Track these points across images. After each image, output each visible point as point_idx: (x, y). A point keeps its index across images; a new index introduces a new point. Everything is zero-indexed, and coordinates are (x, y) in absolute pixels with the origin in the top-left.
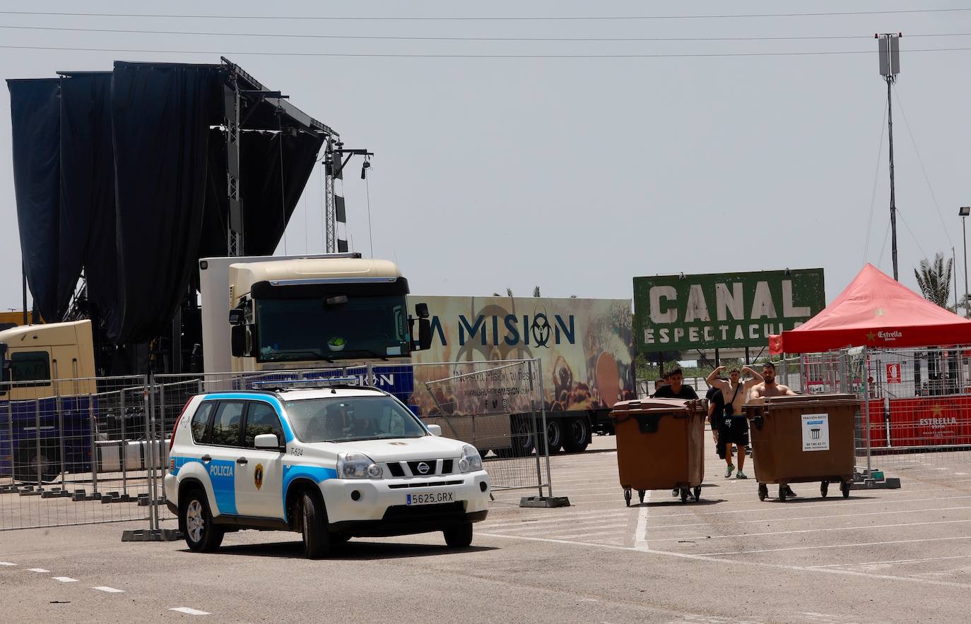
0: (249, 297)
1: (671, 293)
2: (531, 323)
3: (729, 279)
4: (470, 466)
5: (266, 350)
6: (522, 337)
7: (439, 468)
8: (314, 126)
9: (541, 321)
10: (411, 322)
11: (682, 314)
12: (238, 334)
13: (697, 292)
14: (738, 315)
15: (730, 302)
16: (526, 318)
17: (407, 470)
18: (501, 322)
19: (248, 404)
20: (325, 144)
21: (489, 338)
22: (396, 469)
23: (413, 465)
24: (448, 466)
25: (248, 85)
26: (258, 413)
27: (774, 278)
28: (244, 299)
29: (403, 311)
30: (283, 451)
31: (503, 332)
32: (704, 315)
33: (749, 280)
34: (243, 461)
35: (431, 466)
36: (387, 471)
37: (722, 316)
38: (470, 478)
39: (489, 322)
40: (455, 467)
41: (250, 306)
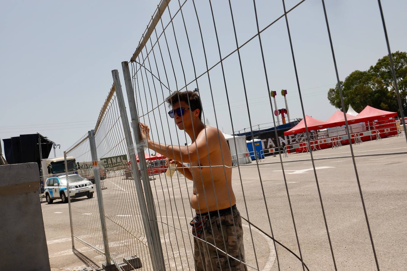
0: (50, 164)
1: (106, 160)
2: (90, 165)
3: (114, 157)
4: (90, 184)
5: (54, 172)
6: (89, 167)
7: (84, 186)
8: (51, 142)
9: (91, 165)
10: (76, 165)
11: (108, 163)
12: (49, 170)
13: (110, 159)
14: (115, 162)
15: (114, 161)
16: (89, 165)
17: (78, 187)
18: (85, 166)
19: (54, 179)
20: (53, 145)
21: (84, 168)
22: (77, 187)
23: (80, 186)
24: (86, 185)
25: (41, 136)
26: (55, 180)
27: (120, 156)
28: (49, 165)
29: (75, 164)
30: (59, 186)
31: (86, 167)
32: (111, 163)
33: (117, 157)
34: (53, 188)
35: (83, 185)
36: (75, 187)
37: (113, 163)
38: (90, 187)
39: (84, 166)
40: (87, 185)
41: (50, 166)
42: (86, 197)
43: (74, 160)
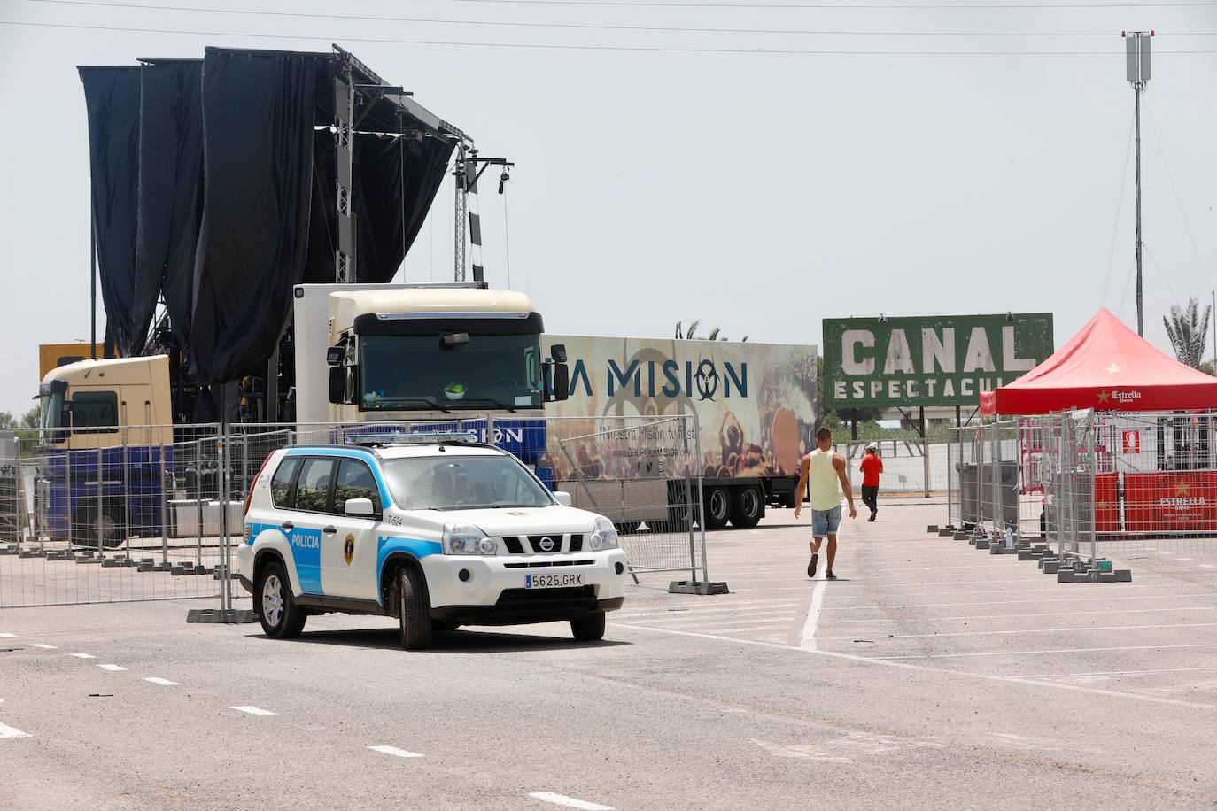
0: (351, 332)
1: (867, 338)
2: (694, 371)
3: (939, 323)
4: (603, 542)
5: (370, 397)
6: (684, 388)
7: (566, 543)
8: (443, 129)
9: (706, 369)
10: (546, 367)
11: (880, 364)
12: (337, 377)
13: (899, 339)
14: (949, 366)
15: (940, 352)
16: (689, 365)
17: (527, 545)
18: (658, 369)
19: (338, 462)
20: (456, 151)
22: (513, 545)
23: (535, 541)
24: (577, 542)
26: (350, 474)
27: (994, 324)
28: (345, 335)
29: (536, 353)
30: (379, 519)
31: (661, 381)
32: (907, 367)
33: (963, 326)
34: (331, 530)
35: (556, 542)
36: (503, 546)
37: (928, 368)
38: (603, 558)
39: (644, 368)
40: (585, 544)
41: (353, 343)
42: (563, 629)
43: (531, 324)
